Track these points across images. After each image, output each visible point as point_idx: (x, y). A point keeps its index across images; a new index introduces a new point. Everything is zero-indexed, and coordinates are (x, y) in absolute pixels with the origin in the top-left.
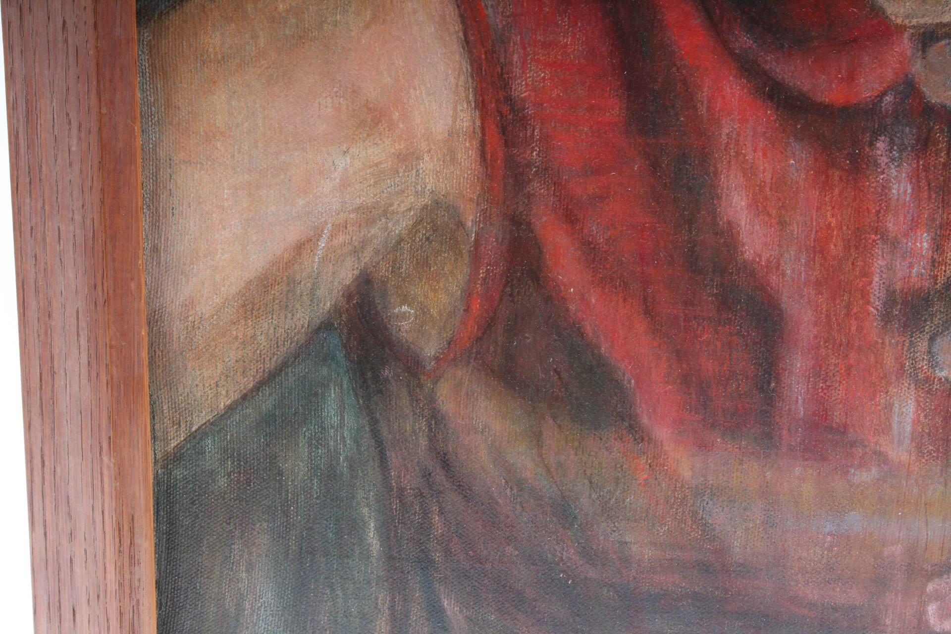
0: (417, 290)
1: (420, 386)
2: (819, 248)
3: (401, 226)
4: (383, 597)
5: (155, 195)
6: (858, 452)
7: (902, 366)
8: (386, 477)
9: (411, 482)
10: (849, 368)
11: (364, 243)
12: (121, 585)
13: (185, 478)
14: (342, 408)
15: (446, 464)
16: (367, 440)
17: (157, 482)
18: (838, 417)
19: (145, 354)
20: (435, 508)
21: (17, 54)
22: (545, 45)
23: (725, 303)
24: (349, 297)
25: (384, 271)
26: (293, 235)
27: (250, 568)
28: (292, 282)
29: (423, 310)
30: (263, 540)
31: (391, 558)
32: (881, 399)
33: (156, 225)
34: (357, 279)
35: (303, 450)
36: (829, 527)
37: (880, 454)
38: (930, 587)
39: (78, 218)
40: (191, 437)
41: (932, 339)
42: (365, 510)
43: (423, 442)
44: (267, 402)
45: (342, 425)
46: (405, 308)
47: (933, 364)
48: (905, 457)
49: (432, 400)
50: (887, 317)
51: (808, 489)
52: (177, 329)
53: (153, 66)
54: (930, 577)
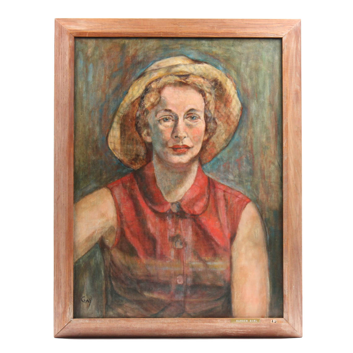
0: (109, 238)
1: (109, 251)
2: (160, 231)
3: (107, 229)
4: (104, 282)
5: (75, 226)
6: (167, 258)
7: (172, 246)
8: (105, 264)
9: (108, 265)
10: (165, 247)
11: (102, 232)
12: (69, 280)
13: (77, 265)
14: (99, 255)
15: (113, 262)
16: (102, 259)
17: (74, 266)
18: (164, 254)
19: (73, 247)
20: (111, 269)
21: (56, 210)
22: (125, 205)
23: (149, 238)
24: (100, 239)
25: (105, 235)
26: (93, 231)
27: (86, 278)
28: (92, 237)
29: (110, 240)
30: (88, 274)
31: (106, 276)
32: (169, 251)
33: (75, 230)
34: (101, 237)
35: (93, 261)
36: (164, 269)
37: (170, 259)
38: (177, 277)
39: (64, 229)
40: (78, 260)
41: (175, 243)
42: (102, 269)
43: (110, 259)
44: (89, 254)
45: (99, 257)
46: (107, 240)
47: (176, 246)
48: (173, 259)
49: (111, 253)
50: (170, 240)
51: (161, 264)
52: (77, 244)
53: (75, 209)
54: (177, 276)
